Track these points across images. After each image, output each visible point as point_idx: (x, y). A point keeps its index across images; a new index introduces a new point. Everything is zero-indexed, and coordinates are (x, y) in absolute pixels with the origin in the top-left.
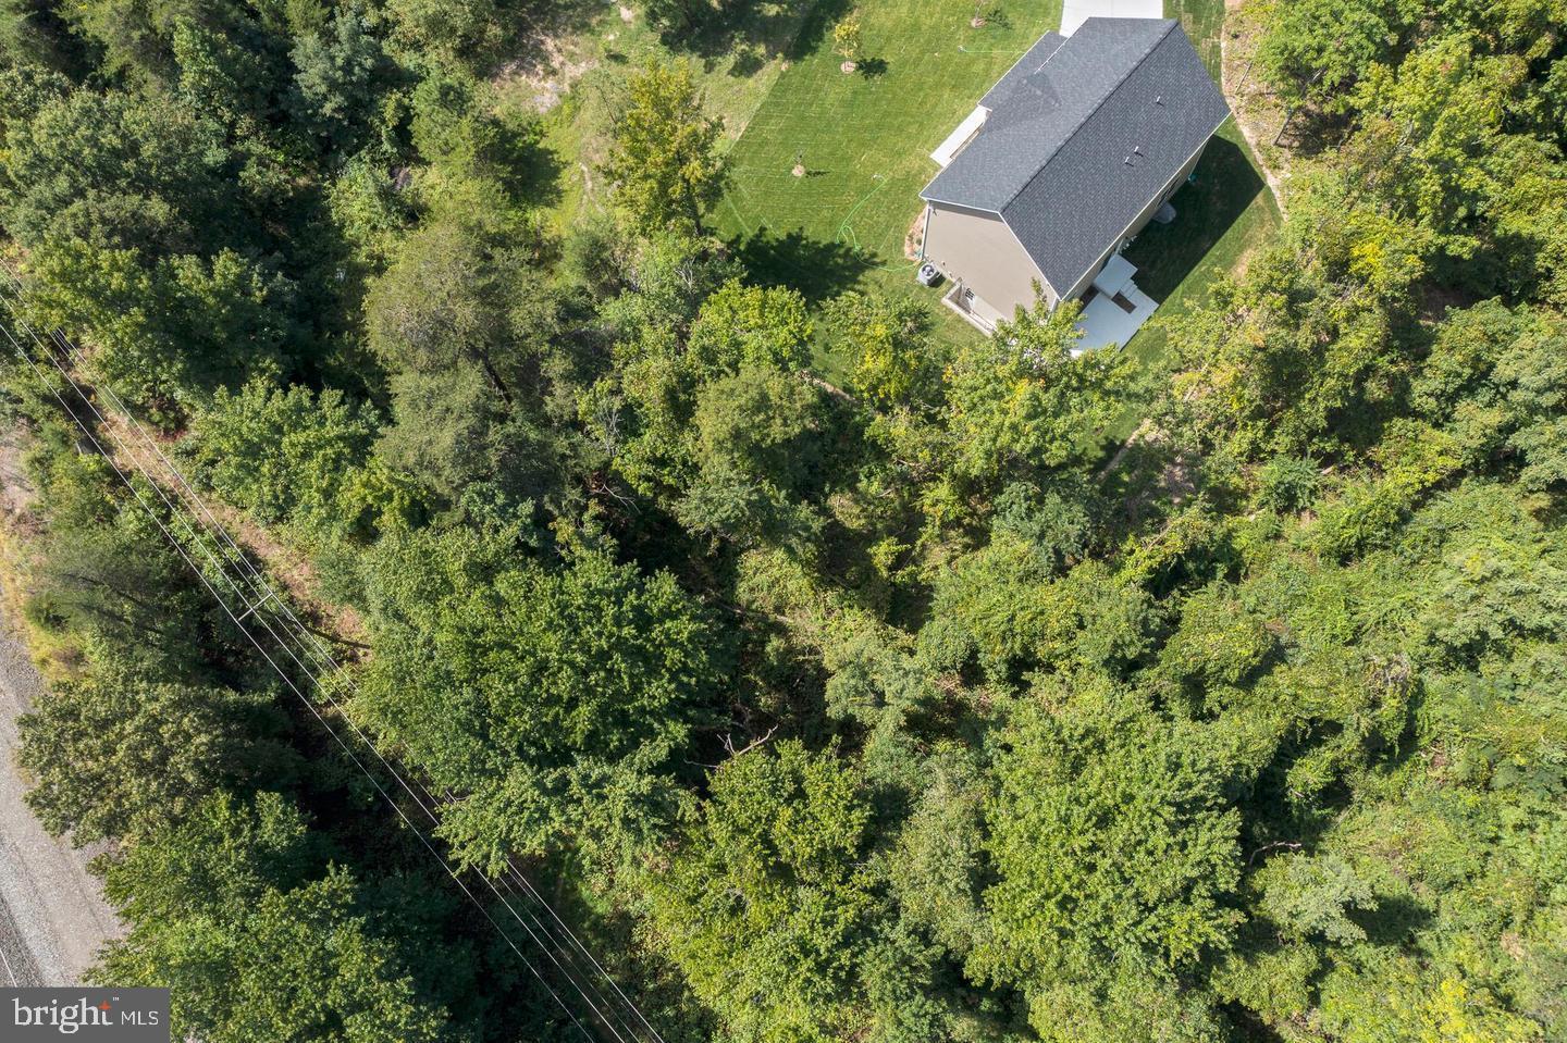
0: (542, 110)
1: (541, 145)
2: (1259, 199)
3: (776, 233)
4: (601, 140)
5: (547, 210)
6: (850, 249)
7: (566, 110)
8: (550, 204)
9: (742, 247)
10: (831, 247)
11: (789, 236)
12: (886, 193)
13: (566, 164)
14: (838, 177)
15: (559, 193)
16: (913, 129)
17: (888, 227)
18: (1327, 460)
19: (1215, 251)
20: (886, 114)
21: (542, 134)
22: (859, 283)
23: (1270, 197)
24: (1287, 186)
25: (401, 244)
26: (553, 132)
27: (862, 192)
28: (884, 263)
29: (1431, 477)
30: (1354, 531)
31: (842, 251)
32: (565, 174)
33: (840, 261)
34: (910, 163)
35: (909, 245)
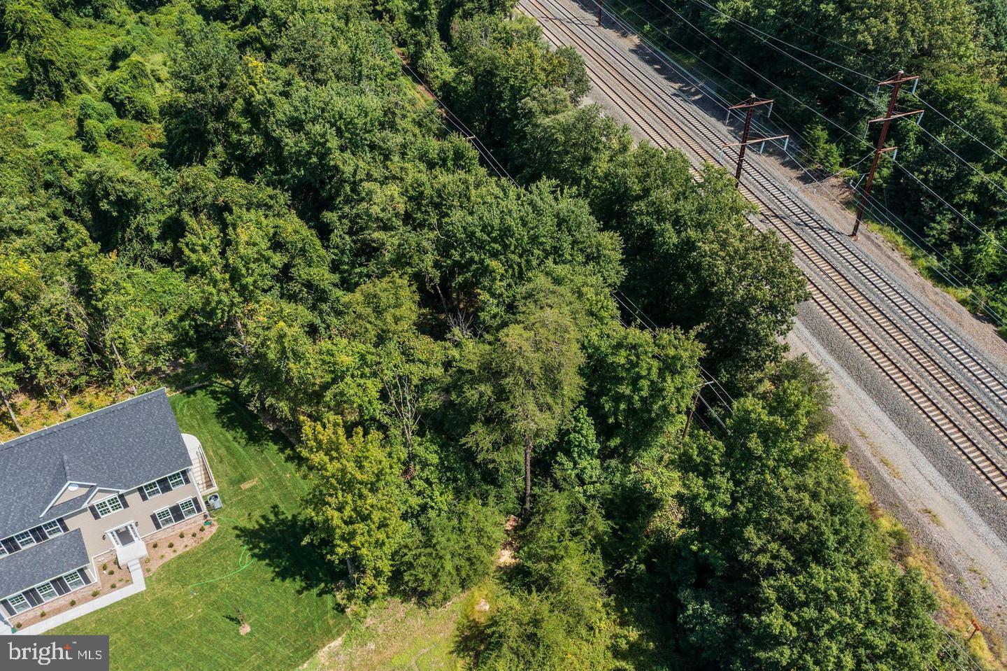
3: (292, 585)
6: (250, 549)
9: (323, 585)
10: (260, 557)
11: (284, 579)
12: (197, 577)
14: (219, 609)
17: (212, 553)
22: (261, 526)
27: (213, 587)
28: (236, 528)
31: (257, 551)
33: (262, 545)
34: (163, 591)
35: (211, 531)
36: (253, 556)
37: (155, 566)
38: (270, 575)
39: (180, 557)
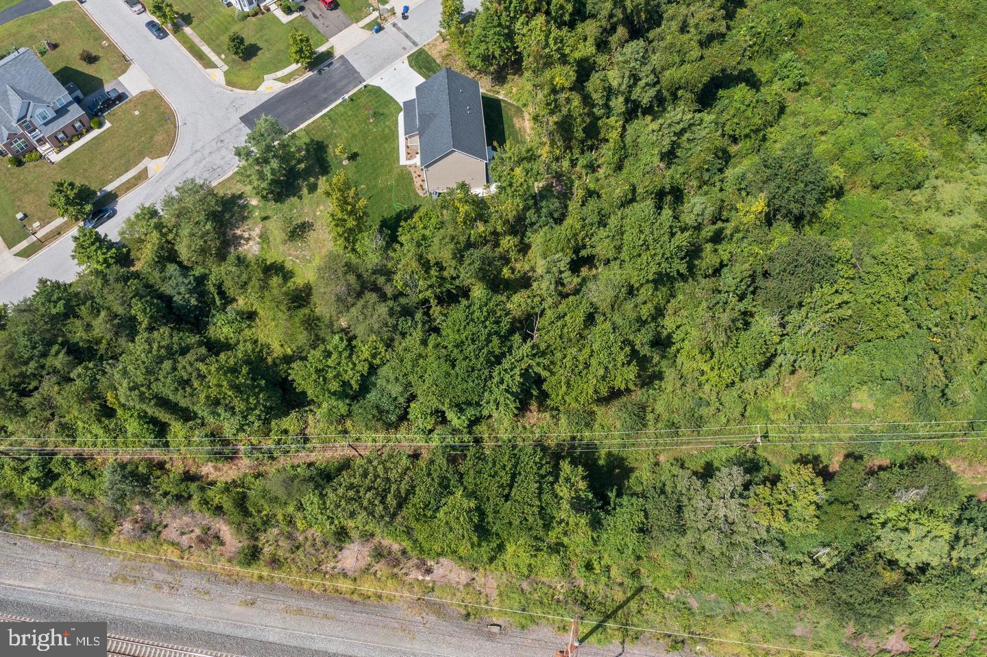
0: (257, 253)
1: (268, 263)
2: (502, 104)
4: (287, 245)
5: (292, 280)
6: (405, 210)
7: (265, 246)
8: (292, 277)
12: (398, 185)
13: (283, 262)
14: (378, 193)
15: (291, 272)
16: (386, 162)
17: (409, 194)
18: (591, 148)
19: (506, 126)
20: (373, 165)
21: (266, 260)
23: (504, 101)
24: (506, 95)
25: (254, 330)
26: (267, 257)
27: (390, 191)
28: (420, 206)
29: (619, 130)
30: (617, 156)
32: (286, 265)
34: (396, 172)
35: (421, 193)
36: (401, 211)
37: (412, 170)
38: (385, 216)
39: (412, 179)
